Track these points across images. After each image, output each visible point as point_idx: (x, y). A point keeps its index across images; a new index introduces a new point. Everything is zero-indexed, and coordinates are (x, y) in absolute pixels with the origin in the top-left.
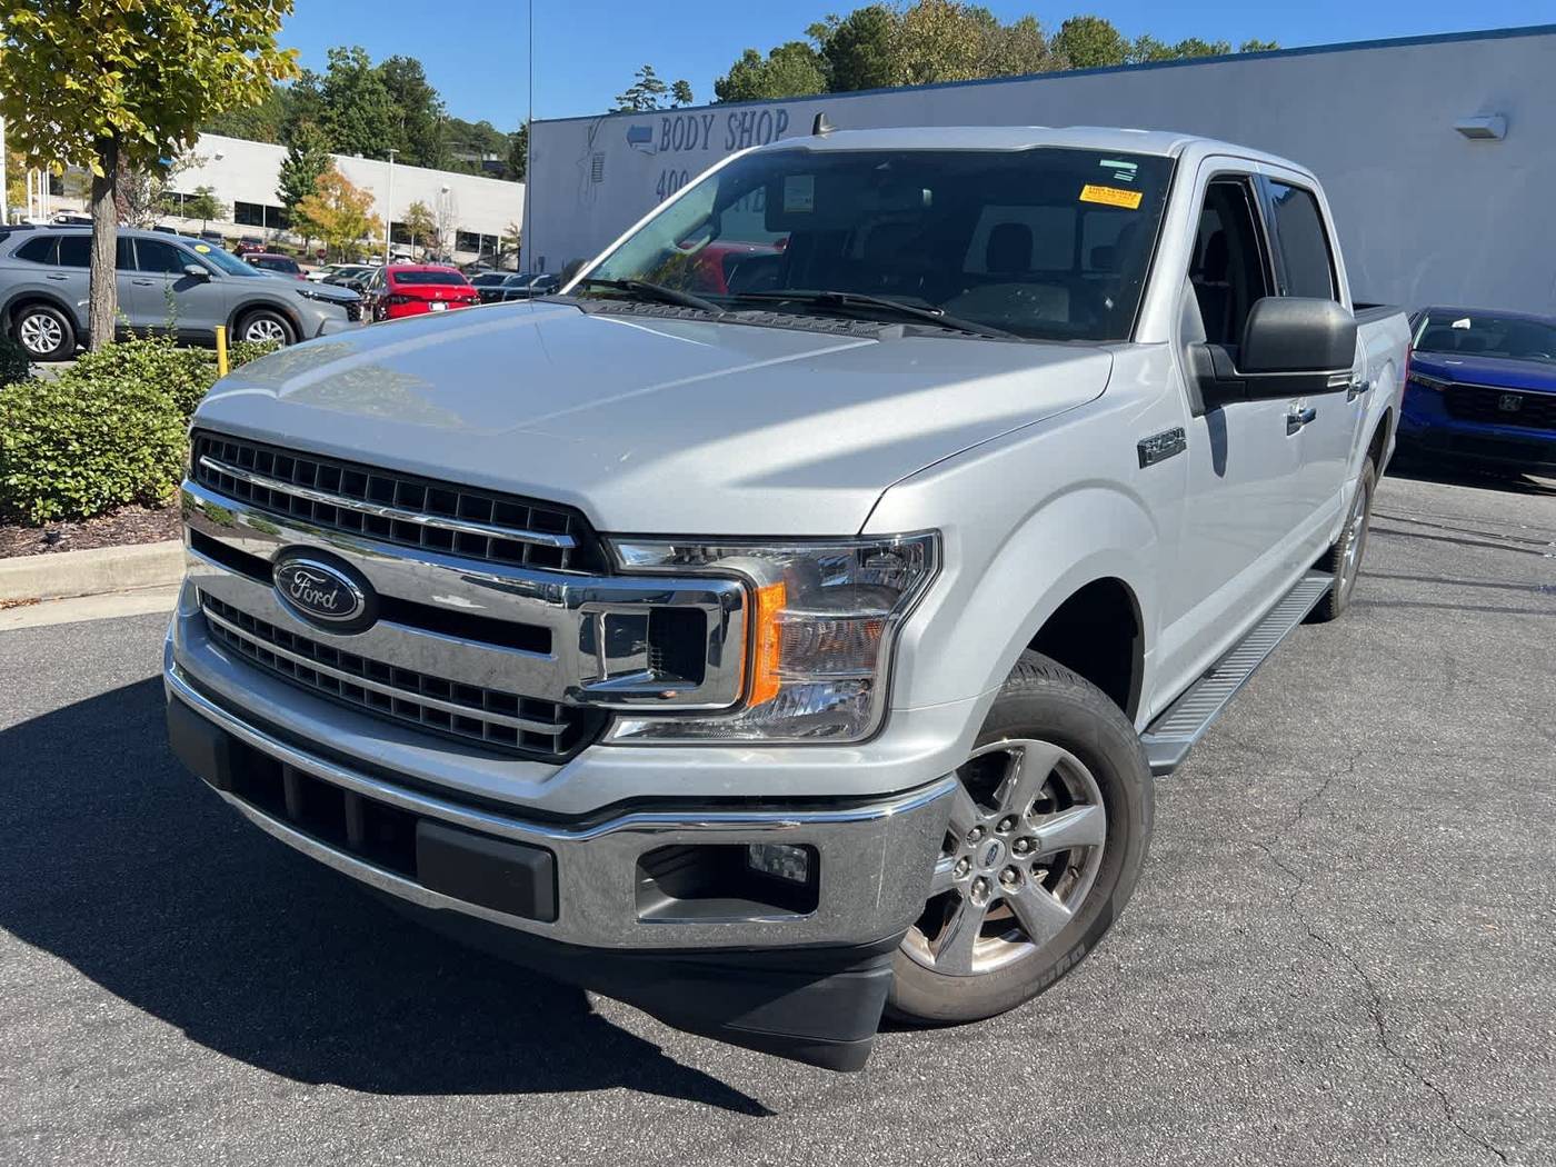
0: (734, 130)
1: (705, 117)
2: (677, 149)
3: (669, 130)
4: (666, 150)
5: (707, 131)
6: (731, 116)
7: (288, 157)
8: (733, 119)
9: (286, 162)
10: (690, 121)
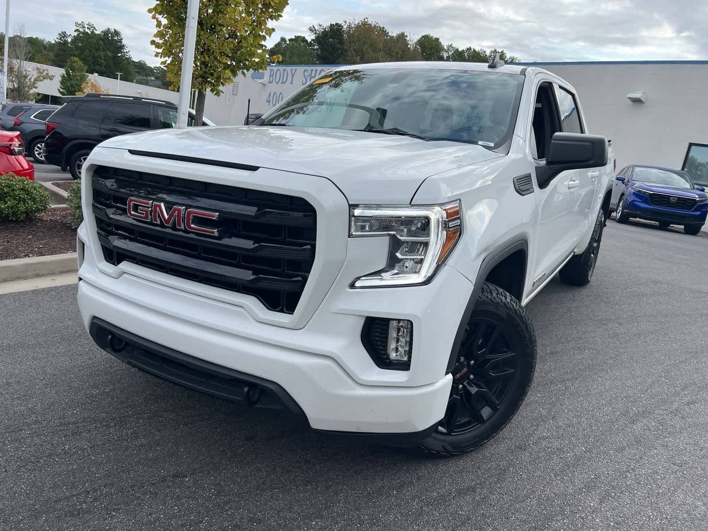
0: (307, 77)
1: (292, 70)
2: (277, 83)
3: (273, 75)
4: (272, 82)
5: (293, 76)
6: (305, 71)
7: (65, 73)
8: (306, 72)
9: (64, 75)
10: (284, 72)
